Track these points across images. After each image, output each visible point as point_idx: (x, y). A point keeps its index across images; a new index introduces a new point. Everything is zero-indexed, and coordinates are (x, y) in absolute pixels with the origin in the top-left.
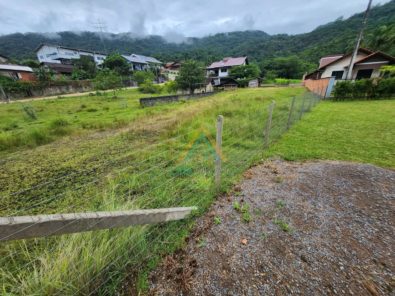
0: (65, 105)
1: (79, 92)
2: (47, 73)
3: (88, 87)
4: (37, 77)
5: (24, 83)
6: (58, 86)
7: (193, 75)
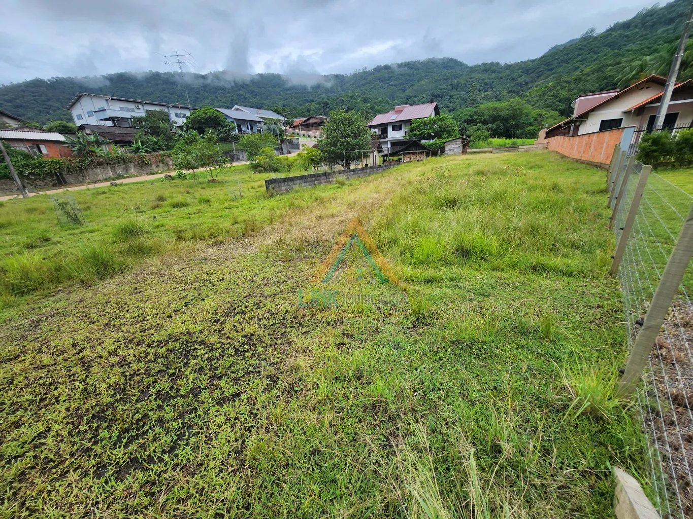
0: (126, 196)
1: (147, 174)
2: (89, 143)
3: (161, 165)
4: (74, 151)
5: (52, 162)
6: (110, 164)
7: (348, 136)
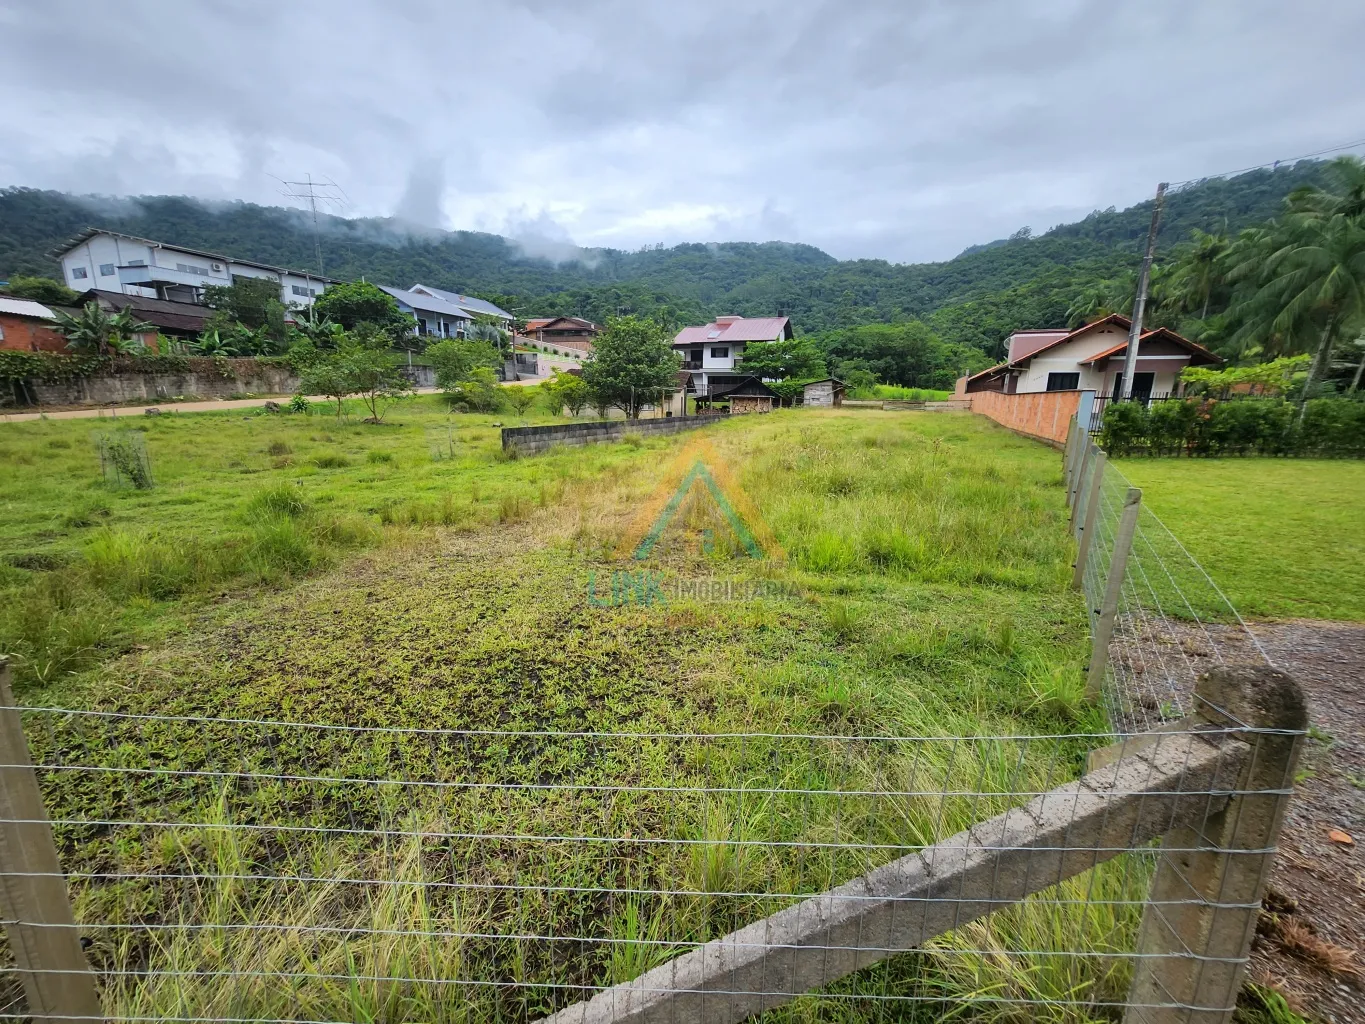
1: (222, 397)
2: (110, 329)
3: (255, 382)
4: (68, 340)
5: (13, 358)
6: (146, 372)
7: (639, 361)
